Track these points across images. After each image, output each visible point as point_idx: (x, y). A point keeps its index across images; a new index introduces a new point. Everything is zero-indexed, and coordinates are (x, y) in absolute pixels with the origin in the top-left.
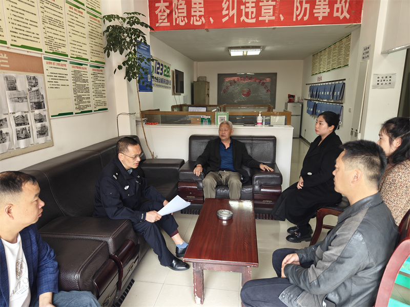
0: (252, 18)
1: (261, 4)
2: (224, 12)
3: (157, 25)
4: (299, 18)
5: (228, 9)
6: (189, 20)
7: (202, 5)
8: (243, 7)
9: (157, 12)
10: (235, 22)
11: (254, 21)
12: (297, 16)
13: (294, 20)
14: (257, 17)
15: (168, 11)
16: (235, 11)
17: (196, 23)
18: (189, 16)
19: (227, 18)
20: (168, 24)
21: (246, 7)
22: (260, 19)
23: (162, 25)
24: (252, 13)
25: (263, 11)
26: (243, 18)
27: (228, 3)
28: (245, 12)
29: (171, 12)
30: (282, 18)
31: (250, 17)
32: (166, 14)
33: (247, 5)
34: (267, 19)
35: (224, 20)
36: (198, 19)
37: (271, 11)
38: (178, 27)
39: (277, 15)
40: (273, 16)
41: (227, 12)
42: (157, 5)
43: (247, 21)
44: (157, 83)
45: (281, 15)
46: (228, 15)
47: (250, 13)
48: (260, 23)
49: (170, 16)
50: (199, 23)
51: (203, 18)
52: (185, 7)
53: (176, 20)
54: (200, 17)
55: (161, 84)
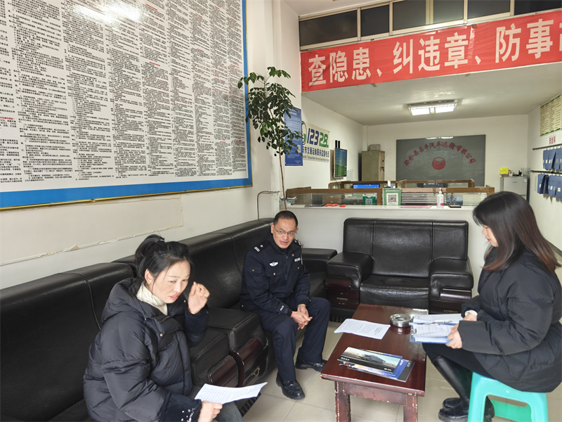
0: (434, 65)
1: (447, 45)
2: (396, 61)
3: (310, 84)
4: (504, 58)
5: (401, 56)
6: (350, 75)
7: (367, 55)
8: (421, 52)
9: (310, 69)
10: (411, 72)
11: (437, 68)
12: (501, 56)
13: (497, 61)
14: (441, 63)
15: (324, 67)
16: (411, 58)
17: (359, 78)
18: (350, 69)
19: (400, 67)
20: (324, 82)
21: (425, 52)
22: (447, 64)
23: (316, 83)
24: (435, 58)
25: (450, 54)
26: (423, 65)
27: (400, 49)
28: (425, 58)
29: (328, 68)
30: (478, 60)
31: (432, 64)
32: (321, 70)
33: (428, 49)
34: (456, 64)
35: (396, 71)
36: (362, 72)
37: (462, 53)
38: (337, 84)
39: (470, 57)
40: (465, 59)
41: (400, 60)
42: (311, 60)
43: (427, 68)
44: (310, 155)
45: (477, 57)
46: (401, 63)
47: (432, 59)
48: (445, 70)
49: (326, 72)
50: (363, 77)
51: (368, 71)
52: (345, 59)
53: (334, 76)
54: (364, 69)
55: (315, 156)
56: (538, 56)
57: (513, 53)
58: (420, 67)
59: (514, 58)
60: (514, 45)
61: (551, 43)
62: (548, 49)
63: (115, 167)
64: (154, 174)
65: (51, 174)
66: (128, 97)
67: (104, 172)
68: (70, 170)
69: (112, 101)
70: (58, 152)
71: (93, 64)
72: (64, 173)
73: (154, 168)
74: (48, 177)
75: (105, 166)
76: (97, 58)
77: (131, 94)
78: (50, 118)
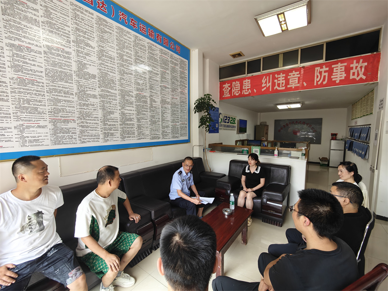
0: (282, 87)
1: (289, 77)
2: (263, 85)
3: (223, 96)
4: (319, 83)
5: (266, 83)
6: (241, 92)
7: (249, 83)
8: (276, 81)
9: (223, 90)
10: (270, 90)
11: (284, 88)
12: (317, 82)
13: (315, 84)
14: (286, 85)
15: (230, 88)
16: (270, 84)
17: (245, 93)
18: (241, 89)
19: (265, 88)
20: (229, 95)
21: (278, 81)
22: (288, 86)
23: (226, 96)
24: (283, 83)
25: (290, 81)
26: (276, 87)
27: (266, 79)
28: (278, 84)
29: (231, 89)
30: (305, 84)
31: (281, 86)
32: (228, 90)
33: (279, 79)
34: (293, 86)
35: (263, 90)
36: (247, 91)
37: (297, 81)
38: (235, 96)
39: (301, 83)
40: (298, 83)
41: (265, 85)
42: (224, 86)
43: (278, 88)
44: (224, 128)
45: (304, 83)
46: (266, 86)
47: (281, 84)
48: (287, 89)
49: (230, 91)
50: (248, 93)
51: (250, 90)
52: (239, 85)
53: (234, 92)
54: (248, 89)
55: (227, 128)
56: (337, 82)
57: (324, 80)
58: (275, 88)
59: (325, 83)
60: (325, 76)
61: (345, 75)
62: (343, 78)
63: (120, 136)
64: (139, 139)
65: (90, 140)
66: (127, 108)
67: (114, 139)
68: (99, 138)
69: (120, 110)
70: (94, 132)
71: (112, 96)
72: (96, 140)
73: (139, 136)
74: (89, 141)
75: (115, 136)
76: (113, 93)
77: (129, 106)
78: (91, 118)
